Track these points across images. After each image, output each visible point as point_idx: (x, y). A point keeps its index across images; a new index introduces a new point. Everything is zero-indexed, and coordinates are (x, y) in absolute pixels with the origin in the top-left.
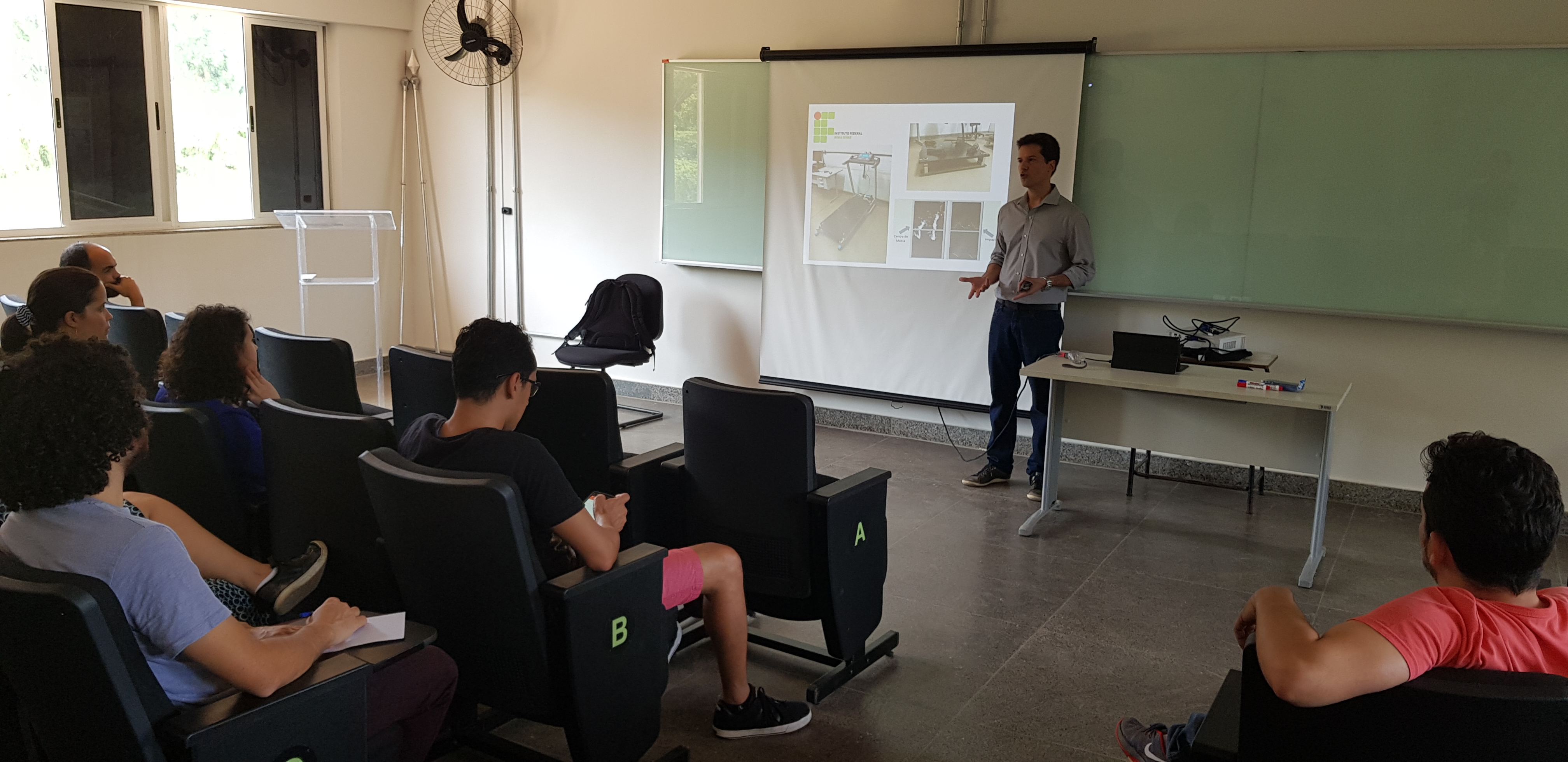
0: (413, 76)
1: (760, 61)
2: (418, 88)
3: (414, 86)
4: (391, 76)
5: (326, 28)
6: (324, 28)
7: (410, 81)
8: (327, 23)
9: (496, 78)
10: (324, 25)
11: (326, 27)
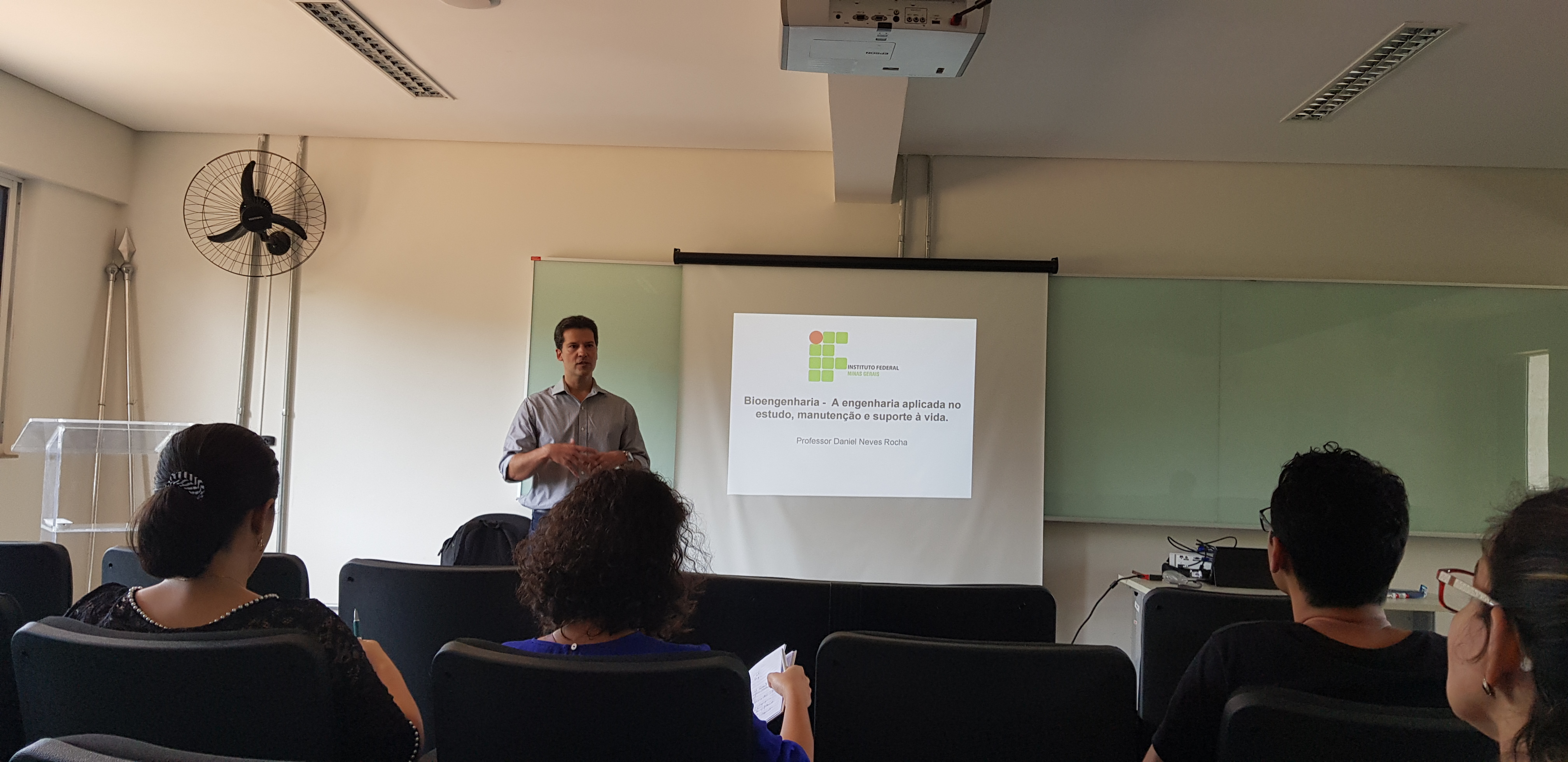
0: (125, 263)
1: (673, 264)
2: (131, 280)
3: (126, 275)
4: (98, 259)
5: (23, 185)
6: (19, 185)
7: (120, 269)
8: (24, 179)
9: (265, 271)
10: (21, 181)
11: (24, 183)
